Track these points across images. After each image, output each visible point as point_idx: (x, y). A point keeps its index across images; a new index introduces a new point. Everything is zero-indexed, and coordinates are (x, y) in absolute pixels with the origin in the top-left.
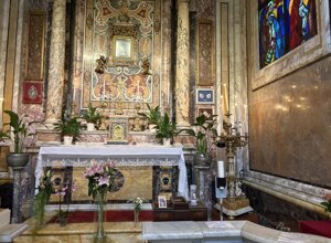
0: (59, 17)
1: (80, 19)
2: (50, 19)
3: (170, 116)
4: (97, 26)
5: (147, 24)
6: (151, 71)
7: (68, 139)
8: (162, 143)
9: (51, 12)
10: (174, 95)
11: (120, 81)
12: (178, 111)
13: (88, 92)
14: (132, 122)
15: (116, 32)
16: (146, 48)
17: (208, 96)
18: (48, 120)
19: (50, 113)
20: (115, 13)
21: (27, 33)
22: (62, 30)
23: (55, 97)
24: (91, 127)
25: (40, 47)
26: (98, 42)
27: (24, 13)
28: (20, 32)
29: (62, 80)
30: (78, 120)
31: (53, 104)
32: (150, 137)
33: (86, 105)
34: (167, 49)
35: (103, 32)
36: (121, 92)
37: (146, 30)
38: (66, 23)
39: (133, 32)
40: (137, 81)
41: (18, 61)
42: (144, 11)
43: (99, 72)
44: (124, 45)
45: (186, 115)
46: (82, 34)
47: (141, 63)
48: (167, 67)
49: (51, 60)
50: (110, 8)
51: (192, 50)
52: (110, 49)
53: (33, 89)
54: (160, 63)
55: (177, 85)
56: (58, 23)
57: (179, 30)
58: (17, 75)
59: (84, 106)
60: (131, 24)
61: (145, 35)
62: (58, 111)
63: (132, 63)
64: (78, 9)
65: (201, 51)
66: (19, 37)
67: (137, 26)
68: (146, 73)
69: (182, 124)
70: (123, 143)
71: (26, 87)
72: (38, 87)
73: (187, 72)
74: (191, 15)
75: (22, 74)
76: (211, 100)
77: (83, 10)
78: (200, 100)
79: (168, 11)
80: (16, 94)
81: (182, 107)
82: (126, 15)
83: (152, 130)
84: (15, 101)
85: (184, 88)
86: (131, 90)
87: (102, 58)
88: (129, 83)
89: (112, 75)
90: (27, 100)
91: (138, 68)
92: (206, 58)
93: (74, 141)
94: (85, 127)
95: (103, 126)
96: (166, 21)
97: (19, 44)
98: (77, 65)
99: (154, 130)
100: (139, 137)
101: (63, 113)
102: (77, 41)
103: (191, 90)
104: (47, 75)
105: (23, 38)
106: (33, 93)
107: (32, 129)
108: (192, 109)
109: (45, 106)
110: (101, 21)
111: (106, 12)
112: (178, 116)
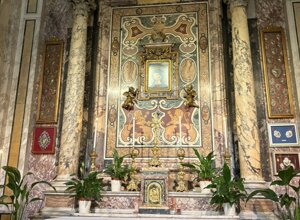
0: (78, 44)
1: (104, 44)
2: (68, 48)
3: (231, 166)
4: (125, 50)
5: (189, 41)
6: (197, 103)
7: (84, 205)
8: (221, 211)
9: (69, 40)
10: (233, 135)
11: (155, 119)
12: (242, 159)
13: (114, 136)
14: (173, 176)
15: (148, 55)
16: (189, 73)
17: (288, 134)
18: (60, 177)
19: (63, 166)
20: (147, 32)
21: (41, 66)
22: (82, 59)
23: (69, 145)
24: (116, 185)
25: (56, 82)
26: (126, 70)
27: (40, 44)
28: (34, 66)
29: (80, 121)
30: (98, 177)
31: (66, 154)
32: (202, 201)
33: (111, 153)
34: (219, 71)
35: (132, 57)
36: (158, 134)
37: (187, 49)
38: (87, 50)
39: (171, 53)
40: (178, 119)
41: (29, 101)
42: (184, 26)
43: (128, 108)
44: (160, 72)
45: (257, 165)
46: (106, 62)
47: (182, 93)
48: (220, 95)
49: (67, 97)
50: (141, 27)
51: (255, 68)
52: (142, 78)
53: (45, 137)
54: (210, 91)
55: (238, 120)
56: (77, 51)
57: (235, 44)
58: (27, 118)
59: (107, 156)
60: (168, 43)
61: (187, 55)
62: (73, 164)
63: (170, 93)
64: (102, 32)
65: (270, 70)
66: (32, 72)
67: (176, 46)
68: (191, 106)
69: (252, 180)
71: (37, 133)
72: (51, 132)
73: (253, 100)
74: (251, 22)
75: (33, 117)
76: (293, 139)
77: (107, 33)
78: (275, 140)
79: (217, 20)
80: (24, 142)
81: (249, 152)
82: (161, 34)
83: (205, 189)
84: (23, 152)
85: (250, 124)
86: (170, 130)
87: (131, 90)
88: (167, 121)
89: (144, 111)
90: (37, 150)
91: (178, 99)
92: (278, 79)
93: (93, 206)
94: (109, 184)
95: (132, 185)
96: (215, 34)
97: (32, 80)
98: (99, 101)
99: (208, 191)
100: (184, 201)
101: (80, 166)
102: (100, 71)
103: (260, 126)
104: (61, 115)
105: (36, 73)
106: (44, 141)
107: (41, 189)
108: (264, 154)
109: (58, 158)
110: (130, 44)
111: (136, 32)
112: (244, 167)
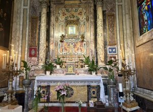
0: (44, 18)
1: (53, 19)
2: (40, 20)
3: (95, 61)
4: (60, 21)
5: (82, 18)
6: (85, 40)
7: (48, 73)
8: (91, 74)
9: (40, 17)
10: (96, 51)
11: (71, 46)
12: (98, 58)
13: (57, 51)
14: (76, 64)
15: (68, 23)
16: (83, 29)
17: (114, 50)
18: (39, 64)
19: (40, 61)
20: (68, 14)
21: (30, 26)
22: (45, 24)
23: (42, 54)
24: (58, 67)
25: (36, 32)
26: (61, 28)
27: (29, 18)
28: (28, 26)
29: (45, 46)
30: (52, 64)
31: (41, 57)
32: (85, 71)
33: (56, 57)
34: (92, 29)
35: (63, 23)
36: (72, 50)
37: (82, 21)
38: (47, 21)
39: (76, 22)
40: (78, 45)
41: (27, 39)
42: (81, 12)
43: (62, 41)
44: (73, 29)
45: (103, 60)
46: (54, 25)
47: (80, 37)
48: (93, 37)
49: (40, 38)
50: (66, 12)
51: (104, 28)
52: (66, 31)
53: (33, 50)
54: (89, 35)
55: (98, 46)
56: (43, 21)
57: (98, 20)
58: (27, 45)
59: (55, 57)
60: (75, 19)
61: (82, 23)
62: (44, 60)
63: (76, 36)
64: (52, 14)
65: (109, 29)
66: (27, 28)
67: (78, 19)
68: (83, 41)
69: (101, 64)
70: (73, 74)
71: (30, 50)
72: (35, 49)
73: (103, 39)
74: (104, 12)
75: (29, 44)
76: (115, 52)
77: (54, 15)
78: (110, 52)
79: (92, 11)
80: (26, 53)
81: (101, 56)
82: (73, 15)
83: (86, 68)
84: (26, 56)
85: (101, 47)
86: (76, 49)
87: (63, 35)
88: (75, 46)
89: (67, 43)
90: (31, 56)
91: (79, 39)
92: (112, 32)
93: (51, 73)
94: (56, 67)
95: (64, 66)
96: (92, 16)
97: (27, 31)
98: (52, 39)
99: (87, 68)
100: (80, 71)
101: (46, 61)
102: (51, 28)
103: (105, 48)
104: (39, 44)
105: (29, 29)
106: (33, 52)
107: (33, 69)
108: (106, 57)
109: (38, 58)
110: (62, 18)
111: (64, 14)
112: (99, 60)
